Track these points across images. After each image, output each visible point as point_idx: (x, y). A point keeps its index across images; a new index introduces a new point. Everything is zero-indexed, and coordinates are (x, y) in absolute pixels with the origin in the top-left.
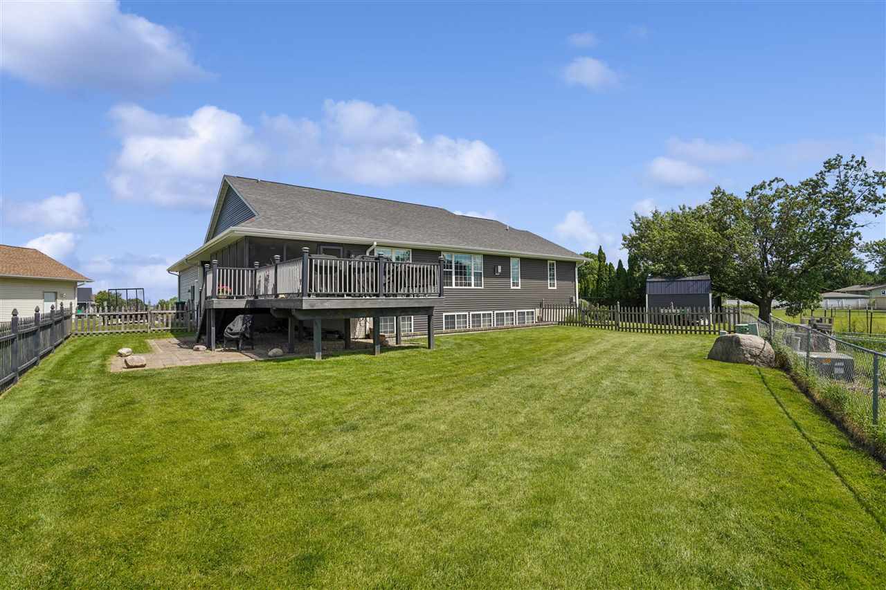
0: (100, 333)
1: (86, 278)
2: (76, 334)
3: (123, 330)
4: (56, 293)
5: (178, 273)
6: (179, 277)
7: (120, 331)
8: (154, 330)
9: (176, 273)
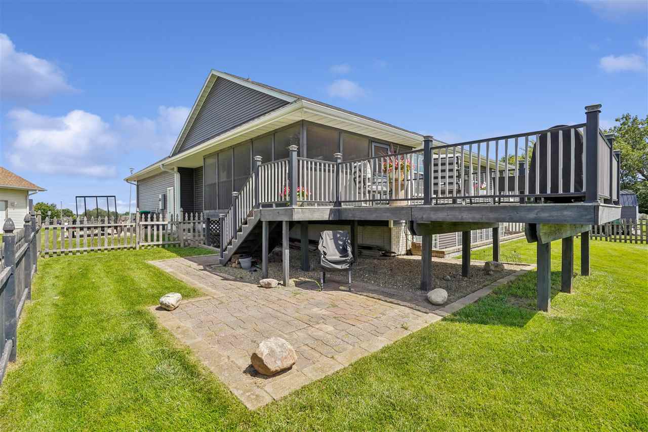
0: (78, 251)
1: (38, 187)
2: (47, 253)
3: (106, 246)
4: (6, 202)
5: (136, 183)
6: (138, 186)
7: (102, 248)
8: (143, 246)
9: (134, 183)
